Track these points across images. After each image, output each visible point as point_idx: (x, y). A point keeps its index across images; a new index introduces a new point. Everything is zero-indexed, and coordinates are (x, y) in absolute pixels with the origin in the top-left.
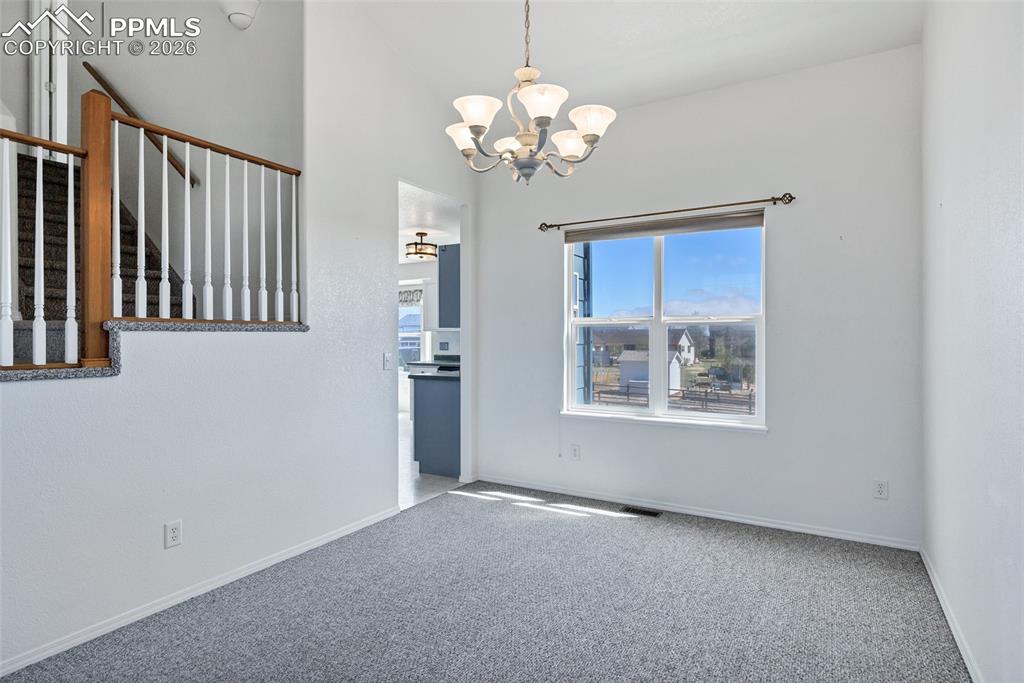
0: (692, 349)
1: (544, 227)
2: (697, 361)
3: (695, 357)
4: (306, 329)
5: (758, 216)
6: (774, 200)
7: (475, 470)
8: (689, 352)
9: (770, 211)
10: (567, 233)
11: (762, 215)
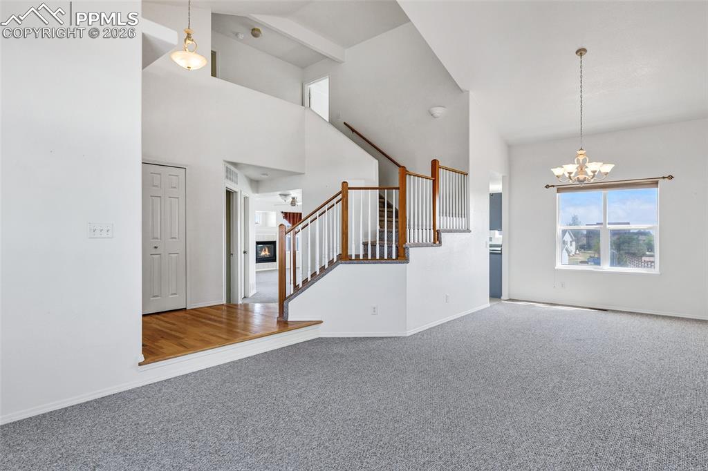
0: (574, 243)
1: (547, 187)
2: (577, 252)
3: (577, 249)
4: (470, 232)
5: (656, 183)
6: (664, 178)
7: (509, 295)
8: (571, 245)
9: (661, 181)
10: (558, 189)
11: (658, 183)
